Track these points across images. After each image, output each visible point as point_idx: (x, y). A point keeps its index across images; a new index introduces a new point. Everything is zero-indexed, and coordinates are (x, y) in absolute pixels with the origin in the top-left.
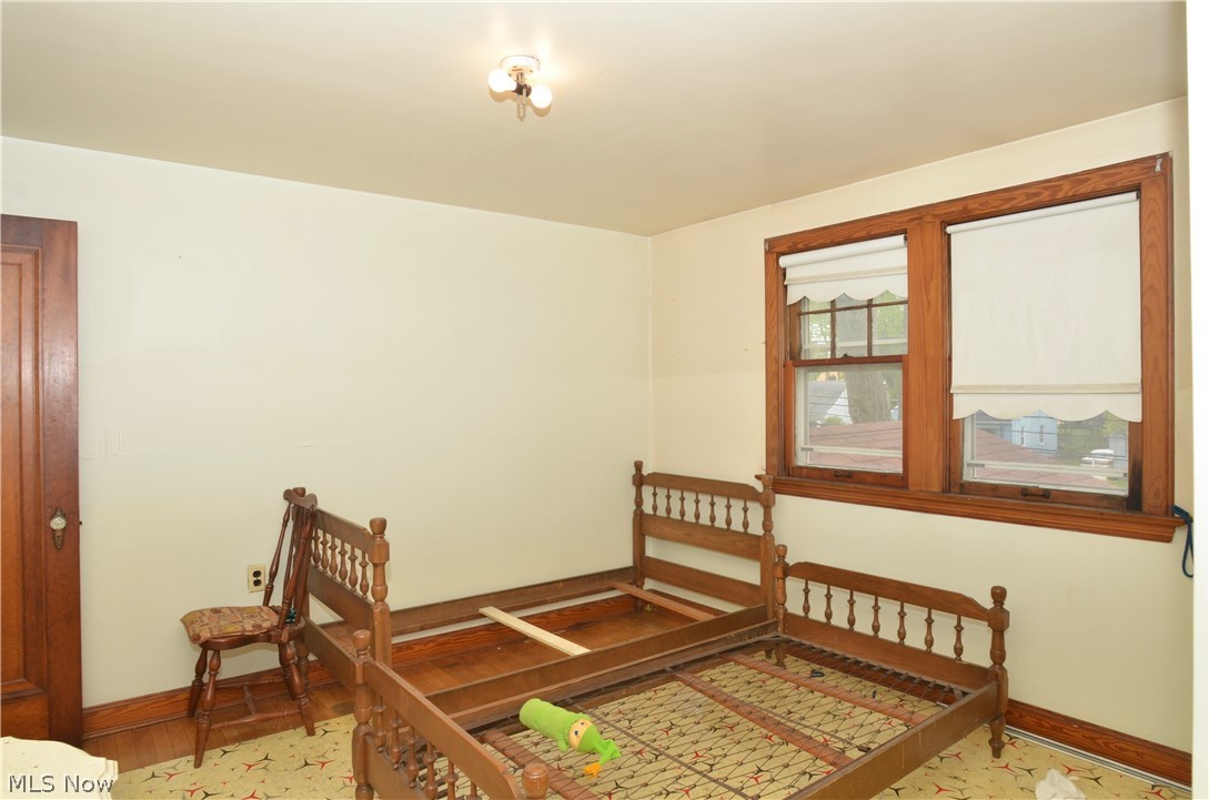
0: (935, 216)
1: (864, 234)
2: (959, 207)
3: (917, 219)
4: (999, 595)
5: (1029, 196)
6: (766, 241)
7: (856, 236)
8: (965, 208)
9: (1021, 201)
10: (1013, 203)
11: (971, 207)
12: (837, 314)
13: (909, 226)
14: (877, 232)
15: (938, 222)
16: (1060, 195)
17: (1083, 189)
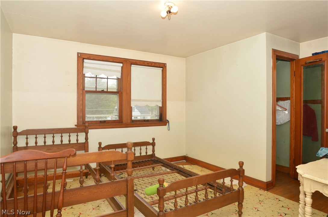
0: (130, 62)
1: (112, 60)
2: (134, 61)
3: (126, 61)
4: (154, 139)
5: (148, 64)
6: (78, 53)
7: (110, 60)
8: (136, 62)
9: (146, 64)
10: (145, 64)
11: (137, 62)
12: (97, 79)
13: (124, 62)
14: (116, 61)
15: (130, 63)
16: (152, 65)
17: (156, 65)
